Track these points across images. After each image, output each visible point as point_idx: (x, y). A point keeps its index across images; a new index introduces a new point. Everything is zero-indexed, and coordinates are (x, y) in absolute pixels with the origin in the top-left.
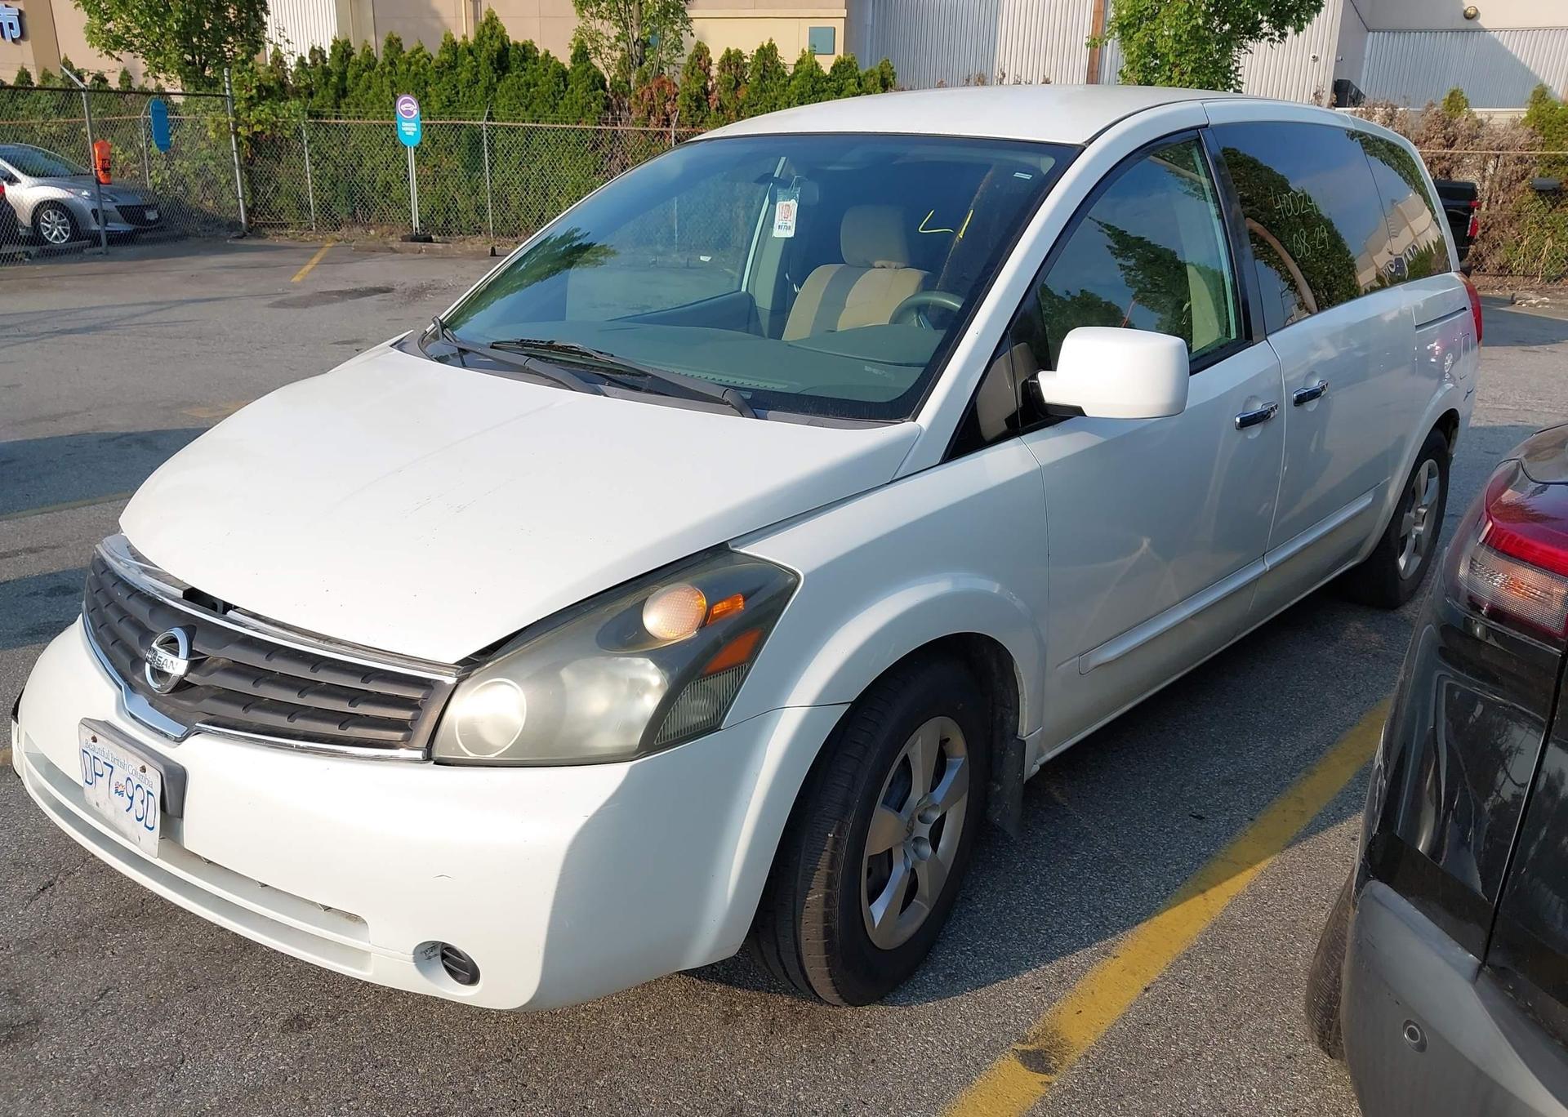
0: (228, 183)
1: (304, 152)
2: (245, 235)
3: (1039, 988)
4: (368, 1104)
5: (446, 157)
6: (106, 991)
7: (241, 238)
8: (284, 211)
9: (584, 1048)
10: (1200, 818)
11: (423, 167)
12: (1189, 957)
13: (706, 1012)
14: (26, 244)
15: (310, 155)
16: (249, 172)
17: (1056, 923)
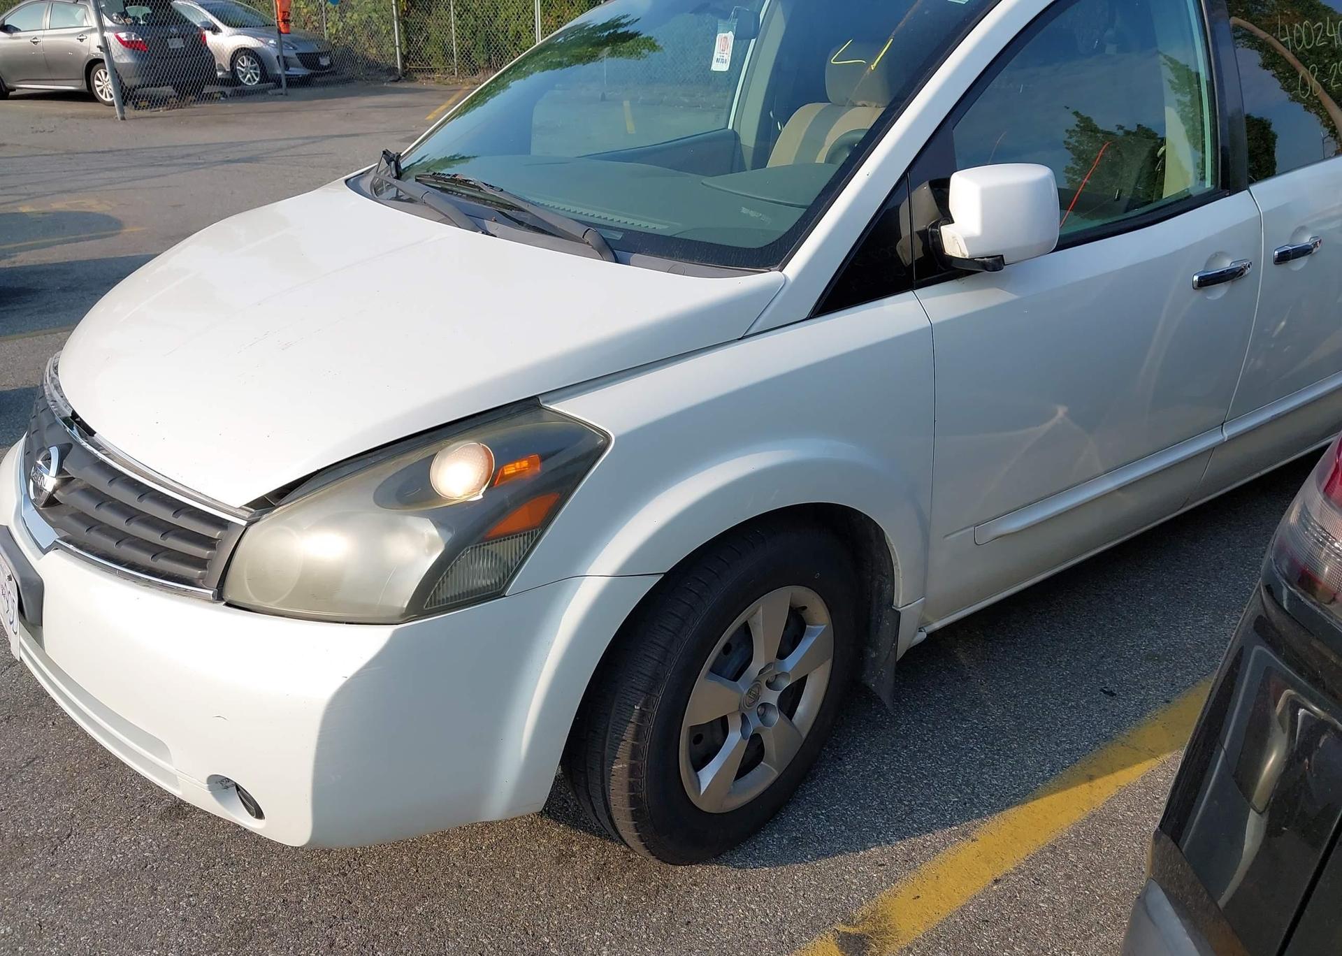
0: (388, 33)
1: (449, 4)
2: (400, 79)
3: (884, 865)
4: (205, 902)
5: (568, 9)
6: (34, 759)
7: (396, 81)
8: (432, 58)
9: (417, 871)
10: (1112, 694)
11: (548, 18)
12: (1053, 849)
13: (542, 849)
14: (221, 84)
15: (455, 8)
16: (405, 23)
17: (923, 794)
